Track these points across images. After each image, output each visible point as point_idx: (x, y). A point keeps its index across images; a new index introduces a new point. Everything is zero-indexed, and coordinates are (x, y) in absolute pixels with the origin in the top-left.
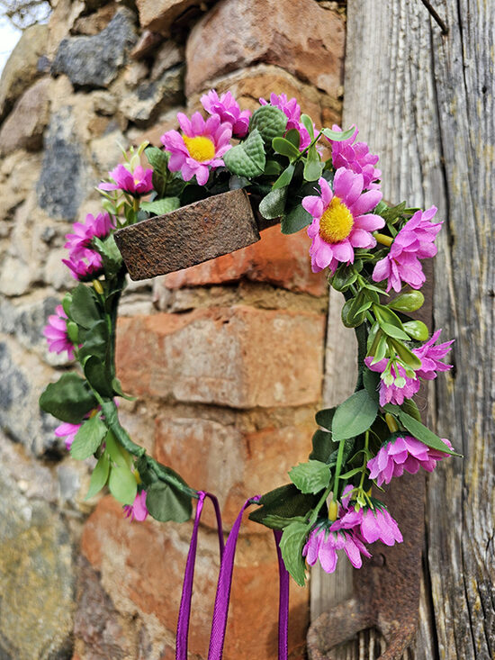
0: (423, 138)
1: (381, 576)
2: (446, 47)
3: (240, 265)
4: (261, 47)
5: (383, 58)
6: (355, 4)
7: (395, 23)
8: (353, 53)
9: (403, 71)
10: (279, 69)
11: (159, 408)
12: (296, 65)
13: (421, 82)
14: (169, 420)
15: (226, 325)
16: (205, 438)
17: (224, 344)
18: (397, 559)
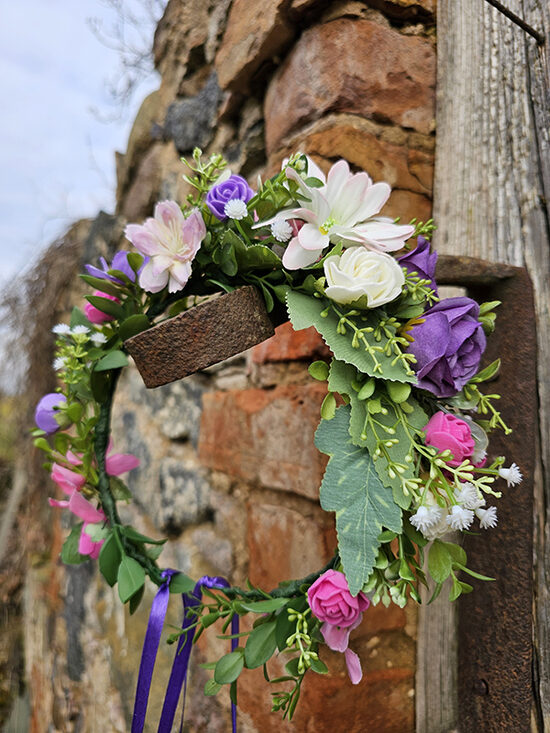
0: (520, 174)
1: (484, 707)
2: (543, 61)
3: (312, 340)
4: (331, 95)
5: (475, 81)
6: (445, 22)
7: (487, 38)
8: (445, 79)
9: (497, 94)
10: (351, 116)
11: (250, 491)
12: (374, 106)
13: (516, 105)
14: (258, 505)
15: (301, 407)
16: (288, 529)
17: (299, 427)
18: (500, 689)
